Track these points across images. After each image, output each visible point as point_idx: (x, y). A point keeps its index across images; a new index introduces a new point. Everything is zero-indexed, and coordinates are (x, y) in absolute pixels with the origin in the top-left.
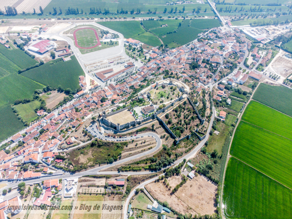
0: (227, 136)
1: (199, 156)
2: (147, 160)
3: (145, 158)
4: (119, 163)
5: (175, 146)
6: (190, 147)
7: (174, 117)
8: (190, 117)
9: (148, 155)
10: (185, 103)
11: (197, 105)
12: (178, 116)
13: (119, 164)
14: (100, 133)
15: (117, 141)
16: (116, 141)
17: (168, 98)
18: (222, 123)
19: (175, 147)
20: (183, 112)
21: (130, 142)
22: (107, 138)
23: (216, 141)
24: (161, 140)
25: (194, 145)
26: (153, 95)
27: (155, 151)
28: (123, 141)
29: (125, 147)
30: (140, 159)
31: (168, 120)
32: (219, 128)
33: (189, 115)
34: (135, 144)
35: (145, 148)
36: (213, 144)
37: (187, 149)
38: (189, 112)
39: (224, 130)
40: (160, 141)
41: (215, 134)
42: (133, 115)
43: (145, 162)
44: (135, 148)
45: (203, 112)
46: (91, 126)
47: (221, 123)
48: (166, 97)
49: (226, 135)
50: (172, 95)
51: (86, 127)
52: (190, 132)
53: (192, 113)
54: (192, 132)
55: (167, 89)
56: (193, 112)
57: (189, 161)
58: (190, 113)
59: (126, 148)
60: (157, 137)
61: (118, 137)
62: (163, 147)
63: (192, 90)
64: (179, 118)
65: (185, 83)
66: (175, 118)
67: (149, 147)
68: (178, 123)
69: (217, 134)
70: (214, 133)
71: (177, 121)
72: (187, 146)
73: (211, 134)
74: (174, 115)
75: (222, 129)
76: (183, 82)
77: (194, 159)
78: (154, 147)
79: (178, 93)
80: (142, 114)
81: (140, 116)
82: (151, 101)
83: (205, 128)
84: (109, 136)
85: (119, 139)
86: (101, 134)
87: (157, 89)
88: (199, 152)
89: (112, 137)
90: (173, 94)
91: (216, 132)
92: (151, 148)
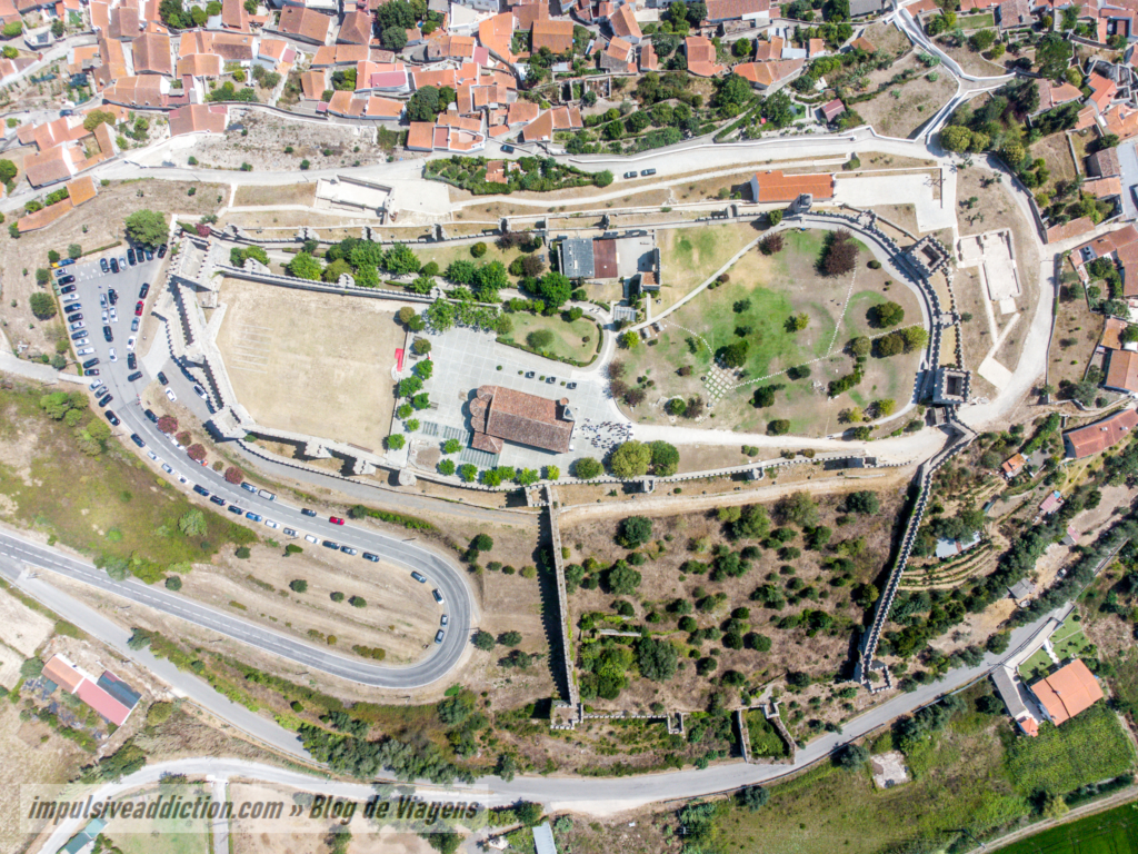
0: (921, 834)
1: (636, 830)
2: (309, 695)
3: (304, 682)
4: (158, 606)
5: (533, 716)
6: (631, 759)
7: (684, 556)
8: (808, 604)
9: (330, 684)
10: (856, 503)
11: (945, 549)
12: (716, 564)
13: (154, 612)
14: (132, 361)
15: (198, 489)
16: (191, 484)
17: (761, 398)
18: (1001, 732)
19: (535, 722)
20: (784, 554)
21: (271, 544)
22: (147, 430)
23: (831, 814)
24: (469, 648)
25: (670, 761)
26: (695, 283)
27: (384, 689)
28: (231, 516)
29: (227, 552)
30: (275, 668)
31: (620, 553)
32: (931, 756)
33: (805, 593)
34: (296, 568)
35: (340, 629)
36: (794, 819)
37: (608, 760)
38: (827, 574)
39: (953, 784)
40: (457, 654)
41: (870, 770)
42: (398, 390)
43: (292, 698)
44: (283, 593)
45: (933, 616)
46: (115, 267)
47: (991, 729)
48: (755, 383)
49: (926, 823)
50: (820, 383)
51: (76, 254)
52: (706, 701)
53: (845, 590)
54: (710, 709)
55: (847, 294)
56: (859, 593)
57: (557, 820)
58: (835, 582)
59: (233, 560)
60: (464, 613)
61: (218, 466)
62: (442, 697)
63: (1042, 412)
64: (713, 577)
65: (1067, 294)
66: (684, 567)
67: (368, 639)
68: (674, 607)
69: (880, 781)
70: (877, 760)
71: (681, 592)
72: (620, 747)
73: (841, 755)
74: (692, 546)
75: (952, 770)
76: (1055, 280)
77: (595, 826)
78: (398, 660)
79: (881, 395)
80: (458, 421)
81: (432, 428)
82: (623, 342)
83: (846, 706)
84: (167, 424)
85: (215, 487)
86: (132, 378)
87: (767, 247)
88: (660, 809)
89: (184, 439)
90: (834, 389)
91: (891, 768)
92: (377, 654)
